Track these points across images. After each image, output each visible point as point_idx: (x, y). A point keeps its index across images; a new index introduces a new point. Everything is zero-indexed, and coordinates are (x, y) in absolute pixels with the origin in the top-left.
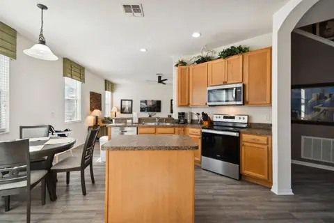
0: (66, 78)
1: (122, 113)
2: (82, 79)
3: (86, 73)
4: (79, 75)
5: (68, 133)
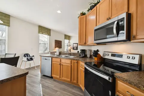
0: (40, 34)
1: (73, 49)
2: (49, 34)
3: (51, 32)
4: (47, 33)
5: (33, 57)
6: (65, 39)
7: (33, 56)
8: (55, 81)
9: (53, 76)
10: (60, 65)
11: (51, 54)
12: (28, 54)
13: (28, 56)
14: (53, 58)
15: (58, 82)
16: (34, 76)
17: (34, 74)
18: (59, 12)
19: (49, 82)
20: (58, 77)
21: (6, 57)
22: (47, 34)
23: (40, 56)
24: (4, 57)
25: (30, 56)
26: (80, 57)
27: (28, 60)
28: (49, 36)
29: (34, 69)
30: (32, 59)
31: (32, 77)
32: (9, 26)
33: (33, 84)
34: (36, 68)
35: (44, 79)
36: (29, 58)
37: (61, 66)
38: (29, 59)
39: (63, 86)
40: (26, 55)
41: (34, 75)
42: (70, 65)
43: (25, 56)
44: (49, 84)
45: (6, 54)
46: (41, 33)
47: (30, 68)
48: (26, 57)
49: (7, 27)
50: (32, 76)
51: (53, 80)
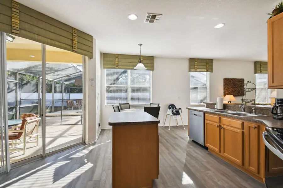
2: (210, 69)
4: (205, 67)
5: (180, 111)
6: (255, 72)
7: (180, 109)
8: (210, 154)
9: (208, 145)
10: (218, 128)
11: (207, 107)
12: (174, 105)
13: (173, 109)
14: (206, 114)
15: (216, 158)
16: (180, 139)
17: (180, 135)
18: (220, 26)
19: (200, 153)
20: (217, 149)
21: (151, 107)
22: (204, 70)
23: (187, 108)
24: (149, 107)
25: (176, 109)
26: (274, 118)
27: (174, 114)
28: (208, 73)
29: (181, 129)
30: (178, 113)
31: (177, 139)
32: (153, 70)
33: (176, 147)
34: (184, 129)
35: (192, 145)
36: (175, 110)
37: (222, 130)
38: (175, 112)
39: (223, 168)
40: (171, 106)
41: (180, 137)
42: (239, 131)
43: (169, 108)
44: (198, 156)
45: (151, 104)
46: (194, 70)
47: (177, 126)
48: (171, 109)
49: (151, 71)
50: (176, 136)
51: (207, 152)
